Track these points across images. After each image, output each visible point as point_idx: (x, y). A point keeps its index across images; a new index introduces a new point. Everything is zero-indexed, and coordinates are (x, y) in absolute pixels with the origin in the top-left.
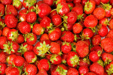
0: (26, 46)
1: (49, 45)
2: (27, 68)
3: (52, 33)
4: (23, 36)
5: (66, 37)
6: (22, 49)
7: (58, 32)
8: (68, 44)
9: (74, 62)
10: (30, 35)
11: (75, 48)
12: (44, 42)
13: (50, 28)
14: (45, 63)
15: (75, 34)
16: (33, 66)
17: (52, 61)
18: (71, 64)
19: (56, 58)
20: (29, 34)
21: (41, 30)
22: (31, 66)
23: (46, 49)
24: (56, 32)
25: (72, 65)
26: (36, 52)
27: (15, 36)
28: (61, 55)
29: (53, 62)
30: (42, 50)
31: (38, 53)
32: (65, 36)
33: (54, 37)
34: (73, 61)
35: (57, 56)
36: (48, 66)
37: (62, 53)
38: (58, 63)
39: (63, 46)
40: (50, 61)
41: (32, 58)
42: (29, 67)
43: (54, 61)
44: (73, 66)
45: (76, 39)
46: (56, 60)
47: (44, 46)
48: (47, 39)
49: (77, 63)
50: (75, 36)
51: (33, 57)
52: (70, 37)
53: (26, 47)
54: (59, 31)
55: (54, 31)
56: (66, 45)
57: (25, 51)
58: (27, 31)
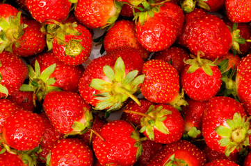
0: (52, 68)
1: (136, 72)
2: (56, 155)
3: (148, 25)
4: (42, 30)
5: (202, 39)
6: (38, 80)
7: (170, 19)
8: (208, 68)
9: (231, 139)
10: (68, 31)
11: (234, 79)
12: (120, 63)
13: (141, 5)
14: (121, 139)
15: (235, 26)
16: (79, 147)
17: (148, 133)
18: (218, 145)
19: (165, 122)
20: (61, 25)
21: (107, 12)
22: (70, 148)
23: (128, 87)
24: (164, 18)
25: (224, 148)
26: (89, 99)
27: (10, 32)
28: (182, 106)
29: (151, 136)
30: (112, 94)
31: (96, 101)
32: (198, 35)
33: (156, 40)
34: (228, 137)
35: (168, 116)
36: (134, 150)
37: (186, 97)
38: (171, 139)
39: (190, 74)
40: (142, 130)
41: (74, 118)
42: (61, 154)
43: (156, 132)
44: (228, 153)
45: (236, 46)
46: (164, 129)
47: (118, 78)
48: (132, 42)
49: (242, 142)
50: (235, 34)
51: (79, 116)
52: (215, 38)
53: (53, 75)
54: (174, 15)
55: (156, 15)
56: (200, 71)
57: (49, 88)
58: (54, 14)
